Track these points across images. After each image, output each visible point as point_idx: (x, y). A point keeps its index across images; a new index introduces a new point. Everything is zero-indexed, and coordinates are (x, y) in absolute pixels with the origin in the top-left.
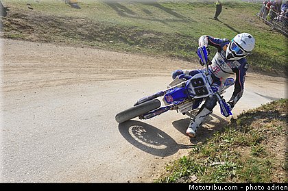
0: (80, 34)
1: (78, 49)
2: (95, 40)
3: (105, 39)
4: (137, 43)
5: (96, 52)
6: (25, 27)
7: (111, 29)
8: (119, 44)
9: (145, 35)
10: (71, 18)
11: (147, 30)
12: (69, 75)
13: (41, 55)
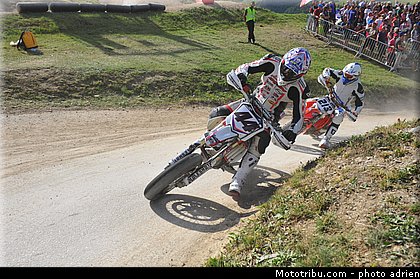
0: (45, 92)
1: (44, 115)
2: (71, 97)
3: (86, 94)
4: (138, 92)
5: (73, 115)
7: (94, 77)
8: (109, 98)
9: (149, 79)
10: (28, 70)
11: (150, 70)
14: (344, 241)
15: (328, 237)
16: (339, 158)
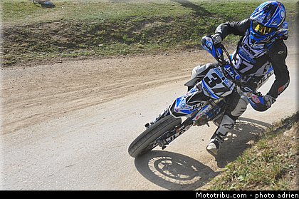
0: (56, 43)
1: (54, 65)
2: (78, 48)
3: (92, 44)
4: (137, 40)
5: (78, 65)
7: (98, 28)
8: (112, 46)
9: (148, 26)
10: (41, 24)
11: (149, 17)
12: (35, 110)
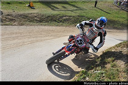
0: (36, 20)
1: (36, 27)
2: (43, 22)
3: (47, 21)
4: (61, 22)
5: (43, 27)
6: (12, 20)
7: (49, 17)
8: (53, 23)
9: (64, 18)
10: (31, 14)
11: (65, 15)
12: (32, 39)
13: (20, 31)
14: (118, 70)
15: (114, 68)
16: (119, 47)
